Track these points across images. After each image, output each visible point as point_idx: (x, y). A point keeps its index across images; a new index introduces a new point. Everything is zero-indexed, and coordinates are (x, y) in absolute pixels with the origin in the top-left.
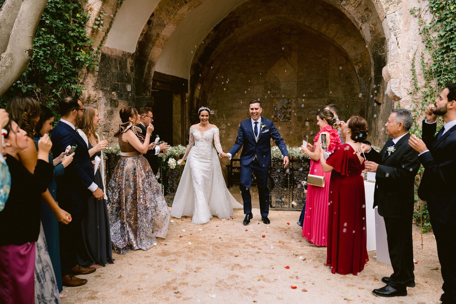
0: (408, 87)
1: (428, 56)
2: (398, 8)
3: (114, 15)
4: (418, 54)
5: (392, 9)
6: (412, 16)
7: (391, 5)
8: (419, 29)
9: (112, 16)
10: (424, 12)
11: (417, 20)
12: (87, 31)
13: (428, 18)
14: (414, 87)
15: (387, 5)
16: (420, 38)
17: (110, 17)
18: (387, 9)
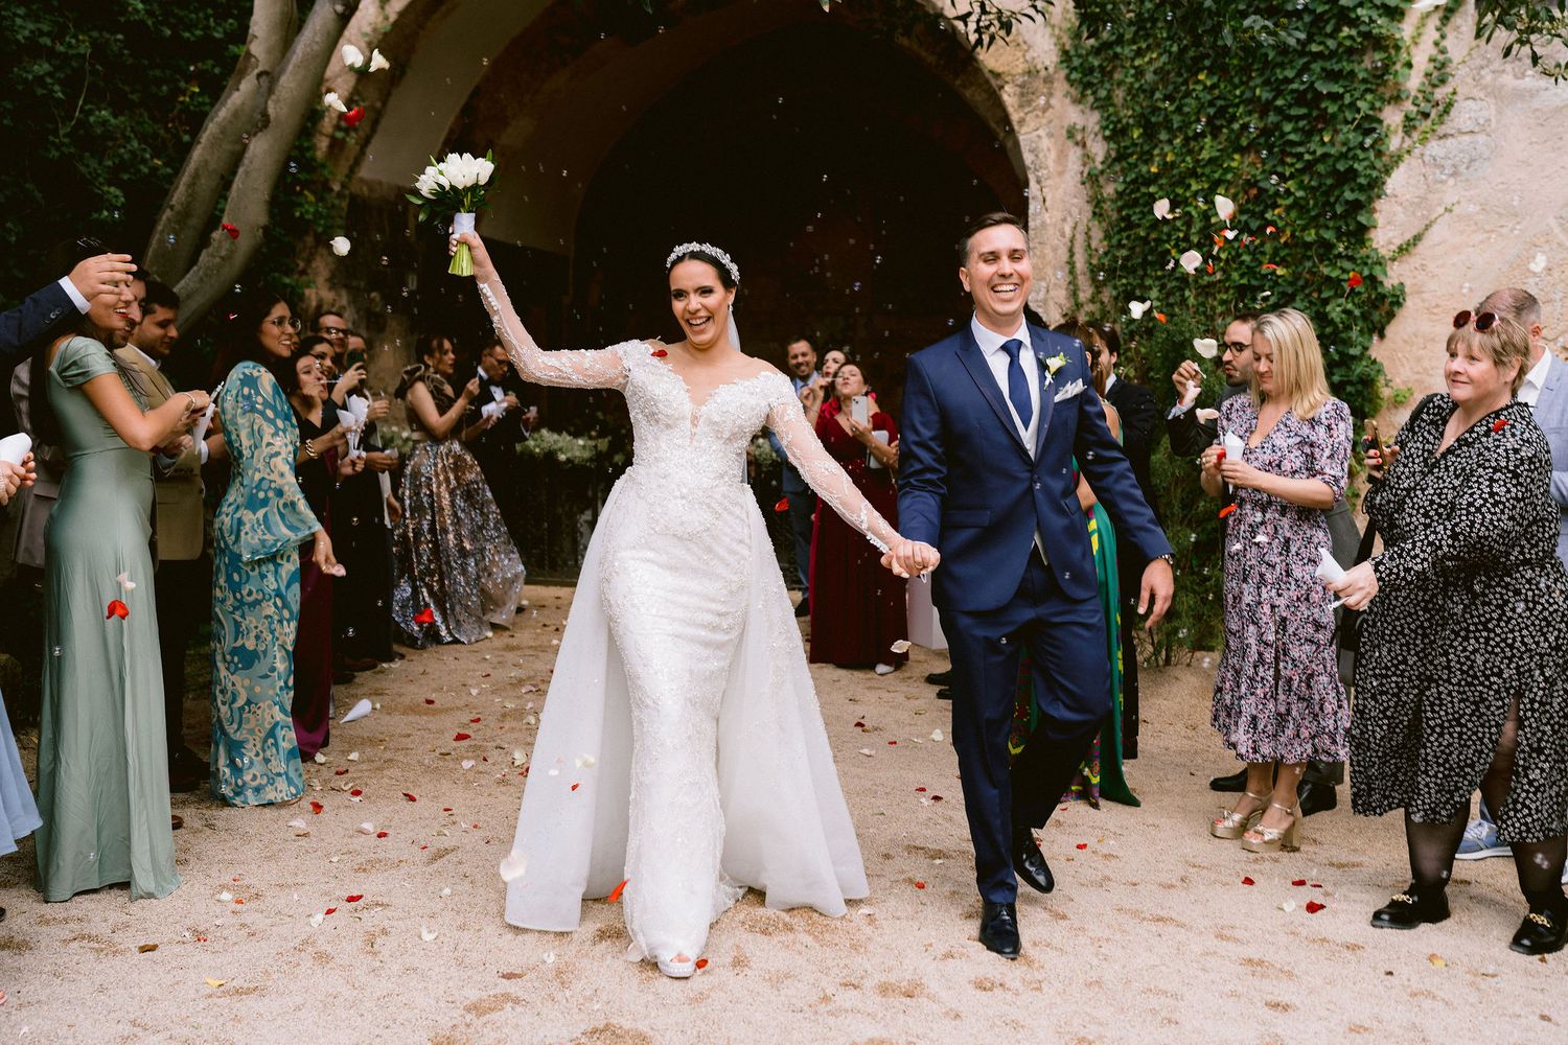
0: (1063, 301)
1: (1097, 234)
2: (1044, 121)
3: (384, 104)
4: (1081, 228)
5: (1031, 123)
6: (1070, 143)
7: (1030, 115)
8: (1082, 173)
9: (378, 105)
10: (1092, 136)
11: (1079, 151)
12: (319, 145)
13: (1099, 149)
14: (1073, 301)
15: (1022, 115)
16: (1085, 192)
17: (373, 107)
18: (1022, 122)
